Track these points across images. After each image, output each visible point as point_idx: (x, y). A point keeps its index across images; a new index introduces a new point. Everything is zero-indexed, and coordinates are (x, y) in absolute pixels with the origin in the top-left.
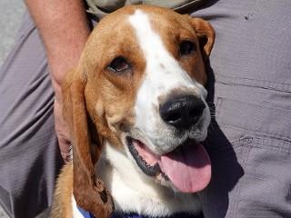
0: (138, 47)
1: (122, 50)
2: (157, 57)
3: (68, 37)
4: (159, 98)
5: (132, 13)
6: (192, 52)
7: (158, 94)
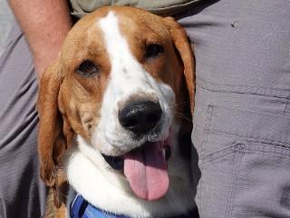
0: (105, 50)
1: (89, 53)
2: (121, 61)
3: (53, 40)
4: (119, 104)
5: (105, 15)
6: (159, 54)
7: (119, 99)
